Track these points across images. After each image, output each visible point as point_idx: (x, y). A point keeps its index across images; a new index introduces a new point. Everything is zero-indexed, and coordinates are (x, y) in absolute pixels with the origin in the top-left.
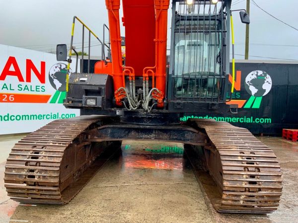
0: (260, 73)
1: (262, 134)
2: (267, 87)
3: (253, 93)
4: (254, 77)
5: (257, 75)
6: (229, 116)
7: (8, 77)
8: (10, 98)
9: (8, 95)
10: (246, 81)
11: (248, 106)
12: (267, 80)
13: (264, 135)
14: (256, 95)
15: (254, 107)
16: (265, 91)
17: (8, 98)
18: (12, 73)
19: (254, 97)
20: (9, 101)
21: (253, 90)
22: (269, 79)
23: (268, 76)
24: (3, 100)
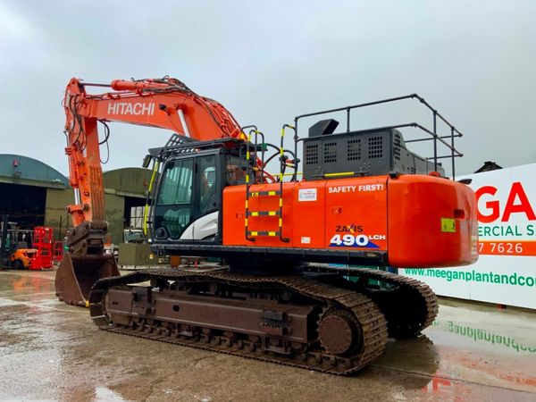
7: (513, 215)
8: (517, 248)
9: (514, 243)
17: (514, 249)
18: (518, 209)
20: (514, 253)
24: (508, 251)
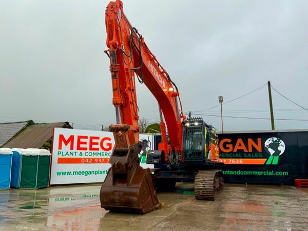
0: (275, 139)
1: (282, 184)
2: (282, 148)
3: (272, 154)
4: (271, 142)
5: (273, 141)
6: (255, 171)
10: (265, 145)
11: (269, 163)
12: (281, 144)
13: (284, 184)
14: (274, 155)
15: (273, 163)
16: (280, 151)
19: (273, 157)
21: (272, 151)
22: (282, 143)
23: (281, 141)
